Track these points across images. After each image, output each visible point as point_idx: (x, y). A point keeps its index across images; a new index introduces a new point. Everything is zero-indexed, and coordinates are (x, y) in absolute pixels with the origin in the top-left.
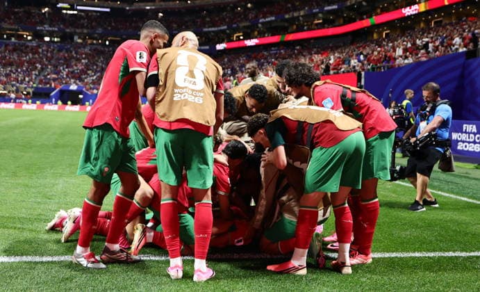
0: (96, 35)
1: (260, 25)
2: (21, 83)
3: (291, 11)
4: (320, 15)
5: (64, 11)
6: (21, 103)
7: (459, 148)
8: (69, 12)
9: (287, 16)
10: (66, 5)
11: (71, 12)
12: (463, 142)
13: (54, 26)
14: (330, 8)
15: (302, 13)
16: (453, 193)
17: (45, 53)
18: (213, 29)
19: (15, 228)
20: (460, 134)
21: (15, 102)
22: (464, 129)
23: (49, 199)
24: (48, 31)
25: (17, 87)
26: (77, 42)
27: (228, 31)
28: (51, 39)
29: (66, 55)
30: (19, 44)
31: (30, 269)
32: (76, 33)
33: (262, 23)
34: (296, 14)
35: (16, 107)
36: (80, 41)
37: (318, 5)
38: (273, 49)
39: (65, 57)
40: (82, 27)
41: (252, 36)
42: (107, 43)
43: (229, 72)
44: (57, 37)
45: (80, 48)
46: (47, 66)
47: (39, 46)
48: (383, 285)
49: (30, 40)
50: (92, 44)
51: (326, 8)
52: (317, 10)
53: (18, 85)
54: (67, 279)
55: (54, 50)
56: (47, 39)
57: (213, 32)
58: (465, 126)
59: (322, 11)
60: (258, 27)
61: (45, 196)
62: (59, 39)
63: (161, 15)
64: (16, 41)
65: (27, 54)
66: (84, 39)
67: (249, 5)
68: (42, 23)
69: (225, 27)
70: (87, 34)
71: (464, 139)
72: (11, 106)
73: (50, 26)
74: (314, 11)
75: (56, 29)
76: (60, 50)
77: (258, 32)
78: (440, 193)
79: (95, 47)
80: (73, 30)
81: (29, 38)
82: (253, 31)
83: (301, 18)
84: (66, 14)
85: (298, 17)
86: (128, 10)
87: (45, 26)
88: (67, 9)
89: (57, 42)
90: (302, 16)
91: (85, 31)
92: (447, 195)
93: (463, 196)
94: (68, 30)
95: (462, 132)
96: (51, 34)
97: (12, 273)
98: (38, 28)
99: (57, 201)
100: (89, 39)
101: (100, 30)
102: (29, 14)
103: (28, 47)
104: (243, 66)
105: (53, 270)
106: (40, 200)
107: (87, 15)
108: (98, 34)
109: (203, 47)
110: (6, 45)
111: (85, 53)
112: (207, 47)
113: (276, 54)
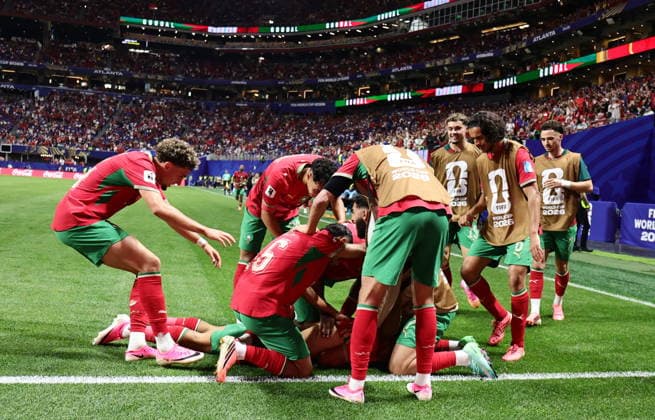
0: (175, 84)
1: (392, 76)
2: (73, 145)
3: (432, 58)
4: (471, 65)
5: (132, 50)
6: (71, 171)
7: (643, 239)
8: (138, 51)
9: (428, 66)
10: (134, 42)
11: (142, 51)
12: (649, 231)
13: (118, 69)
14: (483, 56)
15: (447, 61)
16: (633, 296)
17: (105, 105)
18: (331, 80)
20: (644, 221)
21: (63, 170)
22: (650, 214)
23: (108, 301)
24: (109, 76)
25: (66, 150)
26: (149, 93)
27: (350, 84)
28: (113, 87)
29: (134, 109)
30: (69, 92)
31: (80, 393)
32: (147, 80)
33: (395, 74)
34: (439, 63)
35: (64, 176)
36: (152, 90)
37: (469, 52)
38: (409, 108)
39: (132, 112)
40: (157, 71)
41: (381, 89)
42: (190, 94)
43: (352, 138)
44: (122, 85)
45: (152, 100)
46: (107, 123)
47: (96, 96)
48: (544, 415)
49: (84, 88)
50: (170, 95)
51: (478, 56)
52: (467, 58)
53: (67, 147)
54: (130, 407)
55: (117, 102)
56: (108, 86)
57: (331, 83)
58: (651, 210)
59: (473, 60)
60: (389, 78)
61: (102, 297)
62: (124, 88)
63: (262, 58)
64: (65, 88)
65: (80, 105)
66: (158, 89)
67: (379, 49)
68: (102, 66)
69: (347, 78)
70: (163, 82)
71: (649, 227)
72: (58, 175)
73: (112, 70)
74: (463, 59)
75: (121, 74)
76: (126, 102)
77: (390, 85)
78: (617, 296)
79: (171, 100)
80: (143, 76)
81: (84, 84)
82: (384, 84)
83: (446, 68)
84: (135, 53)
85: (442, 67)
86: (219, 51)
87: (106, 69)
88: (135, 47)
89: (121, 91)
90: (447, 66)
91: (160, 78)
92: (627, 299)
93: (646, 300)
94: (136, 76)
95: (647, 219)
96: (113, 80)
97: (55, 399)
98: (96, 71)
99: (118, 303)
100: (165, 88)
101: (180, 77)
102: (83, 51)
103: (80, 96)
104: (370, 130)
105: (111, 395)
106: (95, 303)
107: (163, 56)
108: (177, 82)
109: (317, 104)
110: (53, 93)
111: (160, 108)
112: (324, 104)
113: (414, 114)
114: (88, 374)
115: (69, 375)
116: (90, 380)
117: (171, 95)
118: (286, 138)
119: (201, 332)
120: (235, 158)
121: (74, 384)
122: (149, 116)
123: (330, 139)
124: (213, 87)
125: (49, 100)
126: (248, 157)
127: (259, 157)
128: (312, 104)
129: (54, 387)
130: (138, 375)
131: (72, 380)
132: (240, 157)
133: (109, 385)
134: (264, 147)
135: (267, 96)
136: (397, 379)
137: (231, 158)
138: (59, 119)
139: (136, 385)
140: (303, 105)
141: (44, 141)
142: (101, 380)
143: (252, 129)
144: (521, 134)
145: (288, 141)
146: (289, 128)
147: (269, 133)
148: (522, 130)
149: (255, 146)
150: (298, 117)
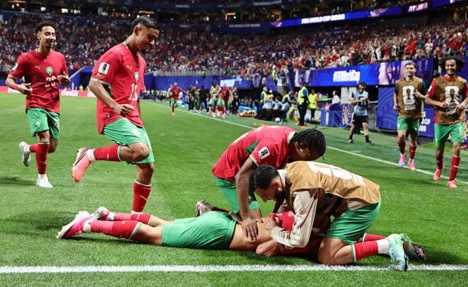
0: (124, 8)
1: (321, 0)
17: (63, 27)
18: (266, 4)
19: (27, 234)
23: (68, 200)
26: (102, 16)
27: (283, 7)
28: (69, 11)
29: (88, 31)
30: (30, 16)
32: (100, 5)
36: (104, 14)
38: (336, 28)
39: (87, 33)
41: (311, 12)
44: (77, 9)
45: (104, 22)
46: (64, 43)
49: (44, 12)
50: (120, 18)
55: (73, 24)
56: (64, 11)
57: (266, 6)
61: (63, 197)
62: (79, 12)
64: (26, 12)
66: (110, 12)
70: (114, 6)
76: (80, 25)
77: (319, 8)
79: (121, 22)
80: (96, 1)
81: (43, 9)
82: (313, 7)
89: (77, 15)
91: (112, 2)
94: (90, 1)
96: (69, 5)
99: (77, 202)
100: (116, 11)
101: (129, 1)
104: (301, 48)
105: (73, 283)
106: (56, 202)
108: (127, 6)
109: (252, 25)
110: (15, 17)
111: (111, 29)
112: (258, 25)
113: (340, 34)
114: (52, 265)
115: (36, 265)
116: (54, 270)
117: (122, 18)
118: (226, 55)
119: (153, 226)
120: (179, 74)
121: (40, 274)
122: (102, 37)
123: (265, 57)
124: (159, 10)
125: (13, 23)
126: (190, 73)
127: (200, 73)
128: (248, 25)
129: (22, 275)
130: (96, 265)
131: (38, 269)
132: (184, 73)
133: (71, 274)
134: (205, 63)
135: (208, 19)
136: (327, 268)
137: (175, 74)
138: (21, 41)
139: (95, 274)
140: (240, 26)
141: (8, 60)
142: (63, 270)
143: (195, 47)
144: (437, 52)
145: (226, 58)
146: (228, 46)
147: (210, 51)
148: (438, 49)
149: (197, 63)
150: (235, 36)
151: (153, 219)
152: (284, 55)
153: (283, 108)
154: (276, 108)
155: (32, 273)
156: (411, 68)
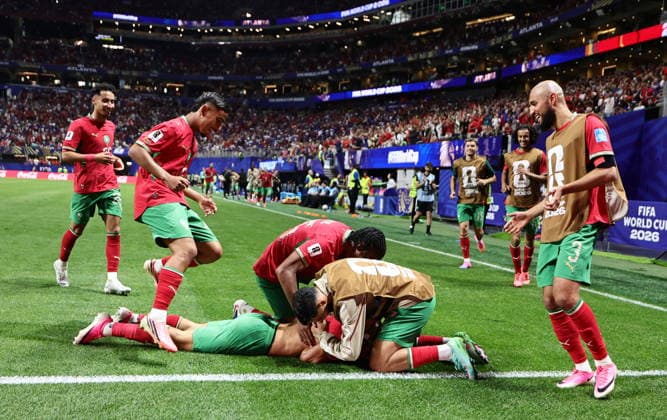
0: (150, 80)
1: (374, 70)
2: (47, 144)
3: (415, 52)
4: (455, 58)
5: (106, 46)
6: (46, 171)
7: (632, 237)
8: (112, 47)
9: (410, 59)
10: (107, 38)
11: (115, 47)
12: (638, 229)
13: (92, 66)
14: (468, 48)
15: (430, 55)
16: (623, 295)
17: (79, 102)
18: (310, 74)
19: (40, 339)
20: (634, 219)
21: (38, 170)
22: (640, 211)
23: (87, 300)
24: (82, 72)
25: (40, 150)
26: (123, 89)
28: (87, 84)
30: (42, 90)
31: (61, 393)
32: (122, 77)
33: (377, 68)
34: (422, 56)
35: (39, 177)
36: (127, 87)
37: (452, 45)
38: (391, 102)
40: (131, 68)
41: (363, 84)
42: (165, 91)
44: (95, 82)
45: (127, 97)
47: (70, 94)
49: (58, 85)
50: (145, 91)
51: (462, 49)
52: (451, 51)
53: (41, 146)
54: (112, 406)
56: (81, 84)
57: (311, 78)
58: (640, 207)
59: (457, 53)
60: (371, 72)
63: (239, 53)
64: (38, 86)
65: (54, 103)
66: (133, 85)
67: (360, 42)
68: (75, 62)
69: (327, 72)
70: (138, 78)
71: (639, 225)
72: (32, 175)
73: (86, 66)
74: (447, 52)
75: (94, 70)
77: (371, 79)
78: (606, 295)
79: (146, 96)
80: (117, 72)
81: (57, 82)
82: (365, 78)
83: (429, 62)
84: (108, 49)
85: (426, 59)
86: (194, 46)
87: (80, 66)
88: (109, 43)
90: (431, 59)
91: (135, 74)
92: (615, 297)
93: (636, 299)
94: (111, 72)
95: (637, 217)
96: (87, 78)
97: (35, 399)
98: (69, 68)
100: (140, 84)
101: (155, 73)
102: (55, 47)
103: (54, 94)
104: (350, 125)
105: (92, 394)
106: (73, 302)
107: (137, 51)
108: (154, 78)
109: (296, 99)
110: (25, 91)
111: (135, 104)
112: (302, 99)
113: (395, 109)
114: (68, 374)
115: (50, 375)
116: (71, 380)
117: (147, 92)
118: (265, 134)
119: (183, 330)
120: (213, 156)
121: (54, 384)
122: (124, 113)
123: (309, 136)
124: (189, 83)
125: (23, 98)
126: (226, 155)
127: (236, 154)
128: (291, 99)
129: (34, 387)
130: (118, 374)
131: (52, 380)
132: (218, 154)
133: (90, 385)
134: (242, 143)
135: (245, 92)
136: (382, 376)
137: (208, 155)
138: (32, 119)
139: (117, 384)
140: (282, 100)
141: (17, 140)
142: (81, 380)
143: (230, 125)
144: (506, 129)
145: (266, 137)
146: (267, 123)
147: (247, 129)
148: (507, 125)
149: (233, 143)
150: (276, 112)
151: (183, 321)
152: (332, 134)
153: (331, 194)
154: (323, 193)
155: (45, 384)
156: (473, 146)
